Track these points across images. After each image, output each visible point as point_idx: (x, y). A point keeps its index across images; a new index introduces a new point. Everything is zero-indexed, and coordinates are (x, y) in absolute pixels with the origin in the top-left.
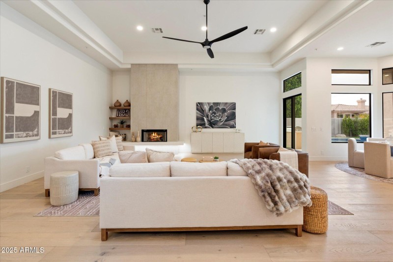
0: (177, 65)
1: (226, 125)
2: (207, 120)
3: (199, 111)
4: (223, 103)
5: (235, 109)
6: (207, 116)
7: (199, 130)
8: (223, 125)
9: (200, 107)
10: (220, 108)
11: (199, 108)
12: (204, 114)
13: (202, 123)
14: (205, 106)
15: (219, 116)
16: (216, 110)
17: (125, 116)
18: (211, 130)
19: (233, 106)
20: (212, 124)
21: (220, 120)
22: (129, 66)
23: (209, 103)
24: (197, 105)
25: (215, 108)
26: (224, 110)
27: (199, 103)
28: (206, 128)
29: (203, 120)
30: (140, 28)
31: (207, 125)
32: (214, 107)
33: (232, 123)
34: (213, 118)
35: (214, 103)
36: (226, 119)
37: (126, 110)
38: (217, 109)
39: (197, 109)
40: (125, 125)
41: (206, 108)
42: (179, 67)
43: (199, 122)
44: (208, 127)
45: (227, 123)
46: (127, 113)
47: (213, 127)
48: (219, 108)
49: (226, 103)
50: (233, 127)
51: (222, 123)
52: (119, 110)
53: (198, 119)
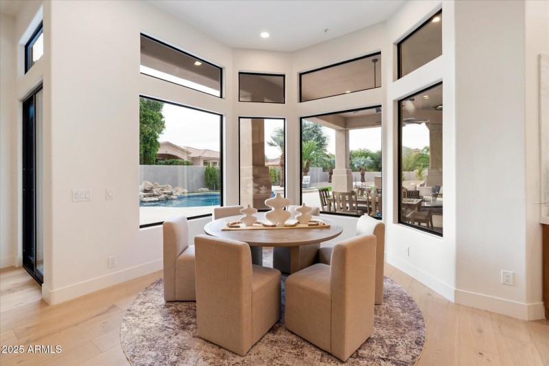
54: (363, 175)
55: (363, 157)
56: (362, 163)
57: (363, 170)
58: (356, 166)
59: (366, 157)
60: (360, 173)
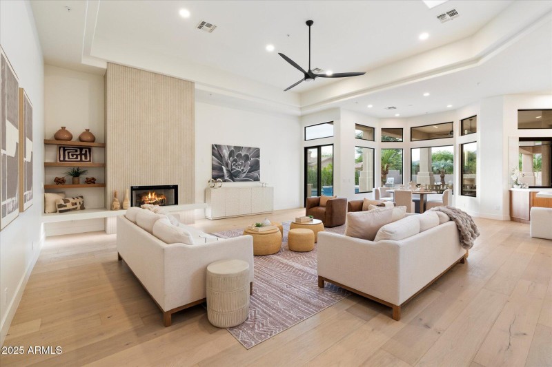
0: (193, 83)
1: (249, 177)
2: (227, 170)
3: (216, 157)
4: (246, 148)
5: (258, 156)
6: (227, 165)
7: (219, 184)
8: (246, 177)
9: (216, 150)
10: (243, 155)
11: (216, 152)
12: (222, 161)
13: (221, 174)
14: (224, 151)
15: (241, 165)
16: (237, 156)
17: (81, 160)
18: (231, 184)
19: (257, 153)
20: (233, 176)
21: (243, 170)
22: (104, 66)
23: (229, 147)
24: (213, 148)
25: (236, 154)
26: (247, 158)
27: (216, 145)
28: (225, 181)
29: (222, 170)
30: (185, 13)
31: (226, 178)
32: (235, 152)
33: (255, 174)
34: (234, 167)
35: (235, 147)
36: (250, 169)
37: (81, 149)
38: (239, 156)
39: (213, 154)
40: (83, 177)
41: (226, 153)
42: (197, 86)
43: (216, 173)
44: (228, 181)
45: (251, 174)
46: (85, 155)
47: (234, 181)
48: (241, 154)
49: (250, 148)
50: (257, 179)
51: (245, 174)
52: (64, 148)
53: (214, 168)
54: (443, 177)
55: (443, 161)
56: (442, 166)
57: (443, 172)
58: (435, 168)
59: (446, 160)
60: (439, 175)
